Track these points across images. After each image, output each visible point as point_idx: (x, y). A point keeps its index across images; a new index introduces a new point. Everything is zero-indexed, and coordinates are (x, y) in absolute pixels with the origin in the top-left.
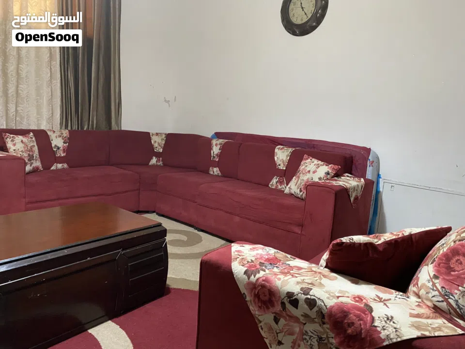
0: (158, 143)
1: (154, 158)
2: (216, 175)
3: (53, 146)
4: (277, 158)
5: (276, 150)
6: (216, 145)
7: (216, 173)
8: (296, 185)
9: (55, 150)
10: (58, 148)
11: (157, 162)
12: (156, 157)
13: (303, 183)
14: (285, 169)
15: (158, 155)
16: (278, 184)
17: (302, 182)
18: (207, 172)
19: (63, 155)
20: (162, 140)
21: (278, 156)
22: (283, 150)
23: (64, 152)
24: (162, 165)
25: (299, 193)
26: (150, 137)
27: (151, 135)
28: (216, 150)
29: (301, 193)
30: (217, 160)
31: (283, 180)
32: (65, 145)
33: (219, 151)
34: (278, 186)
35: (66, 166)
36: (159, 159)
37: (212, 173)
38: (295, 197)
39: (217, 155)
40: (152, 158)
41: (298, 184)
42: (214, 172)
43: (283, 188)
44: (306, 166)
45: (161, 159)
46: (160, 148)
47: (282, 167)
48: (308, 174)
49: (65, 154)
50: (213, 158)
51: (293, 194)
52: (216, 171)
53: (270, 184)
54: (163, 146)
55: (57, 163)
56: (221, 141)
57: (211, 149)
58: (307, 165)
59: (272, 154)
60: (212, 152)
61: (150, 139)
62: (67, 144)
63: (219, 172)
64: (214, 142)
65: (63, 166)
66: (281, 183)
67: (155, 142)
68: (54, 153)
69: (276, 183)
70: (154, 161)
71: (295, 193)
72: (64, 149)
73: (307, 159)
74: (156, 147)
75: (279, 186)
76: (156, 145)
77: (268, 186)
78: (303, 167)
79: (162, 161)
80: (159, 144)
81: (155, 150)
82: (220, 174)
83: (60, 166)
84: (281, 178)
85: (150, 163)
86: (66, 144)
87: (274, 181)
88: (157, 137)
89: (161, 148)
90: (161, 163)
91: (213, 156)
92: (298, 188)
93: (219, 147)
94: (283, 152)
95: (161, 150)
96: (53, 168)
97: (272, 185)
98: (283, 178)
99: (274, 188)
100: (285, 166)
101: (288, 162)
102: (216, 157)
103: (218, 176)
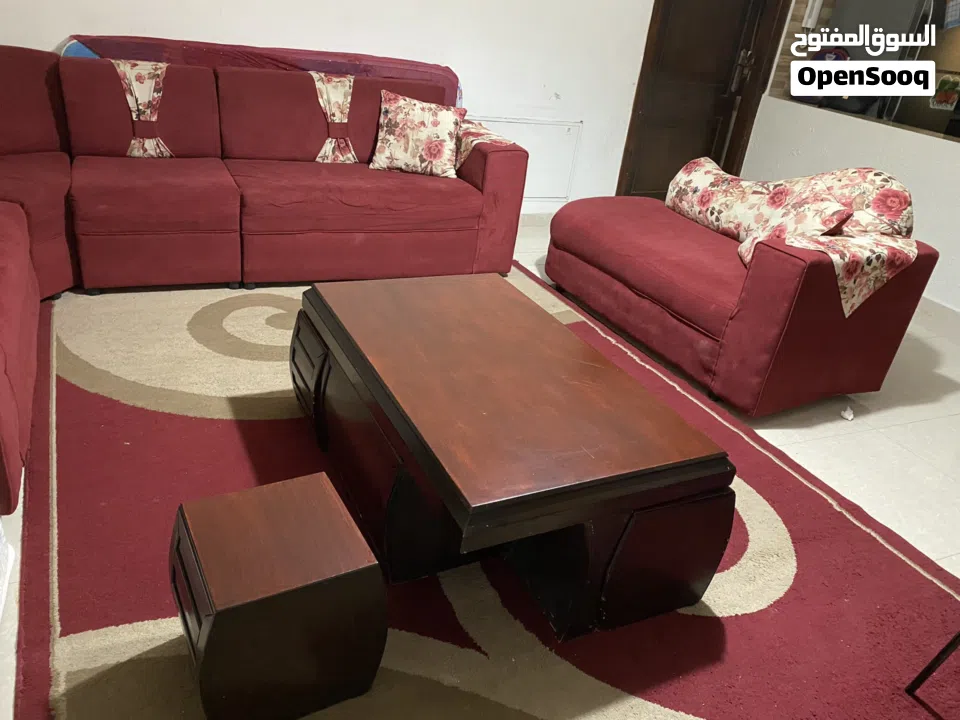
2: (155, 158)
5: (318, 84)
6: (139, 79)
7: (152, 153)
14: (346, 121)
16: (337, 153)
21: (325, 97)
22: (332, 84)
25: (418, 163)
28: (142, 93)
29: (424, 164)
30: (154, 119)
31: (347, 145)
33: (155, 95)
34: (337, 157)
37: (139, 153)
39: (149, 105)
42: (145, 151)
43: (349, 159)
47: (340, 118)
50: (138, 116)
52: (151, 146)
53: (319, 155)
56: (150, 67)
57: (123, 90)
60: (130, 100)
63: (164, 148)
66: (344, 150)
69: (333, 152)
75: (341, 156)
77: (313, 160)
82: (167, 152)
84: (341, 140)
87: (328, 147)
91: (138, 110)
93: (150, 84)
94: (335, 88)
97: (323, 158)
98: (345, 141)
99: (329, 161)
100: (346, 115)
101: (350, 108)
102: (148, 111)
103: (161, 157)
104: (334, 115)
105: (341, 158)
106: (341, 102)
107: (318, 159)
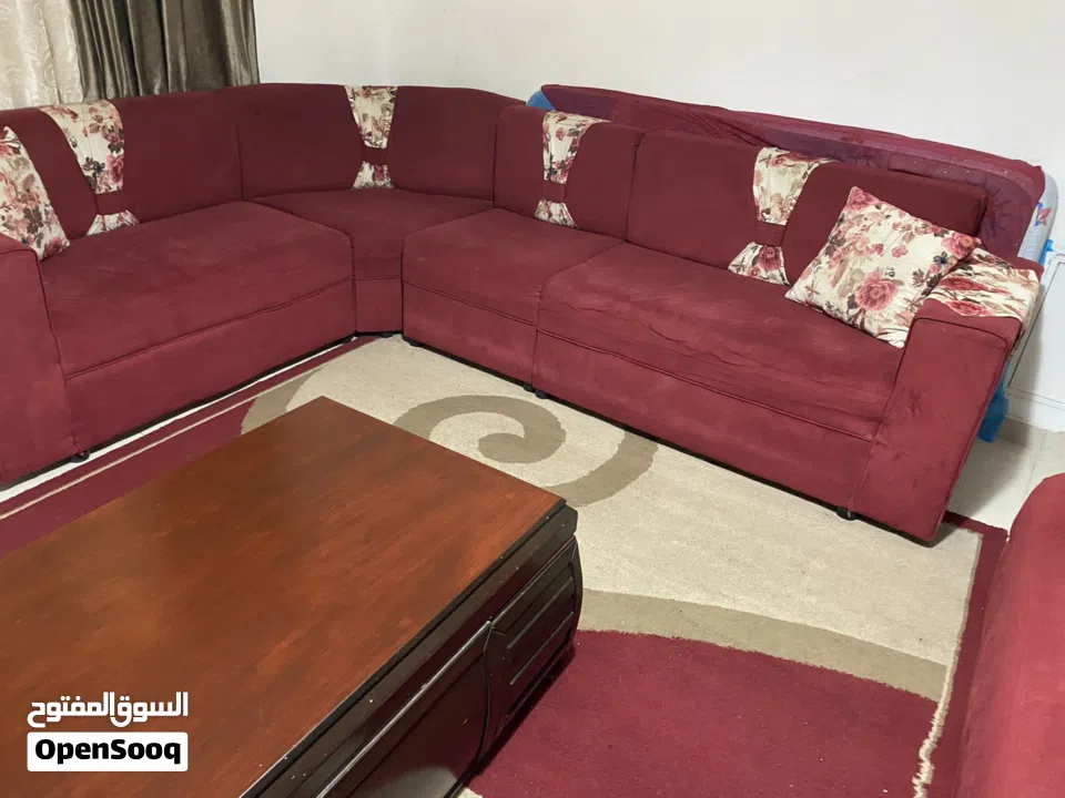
0: (372, 118)
1: (366, 166)
2: (557, 224)
3: (82, 162)
4: (762, 189)
5: (759, 166)
6: (560, 135)
7: (556, 218)
8: (835, 283)
9: (89, 174)
10: (99, 168)
11: (374, 177)
12: (371, 164)
13: (863, 284)
14: (784, 223)
15: (375, 157)
16: (758, 265)
17: (856, 277)
18: (530, 213)
19: (114, 188)
20: (384, 109)
21: (763, 184)
22: (781, 167)
23: (116, 178)
24: (389, 186)
25: (844, 307)
26: (349, 103)
27: (349, 94)
28: (558, 150)
29: (853, 312)
30: (563, 181)
31: (777, 257)
32: (115, 154)
33: (569, 154)
34: (758, 270)
35: (128, 218)
36: (379, 169)
37: (543, 216)
38: (830, 316)
39: (562, 165)
40: (360, 168)
41: (841, 282)
42: (550, 215)
43: (775, 278)
44: (866, 229)
45: (386, 168)
46: (379, 134)
47: (776, 217)
48: (875, 255)
49: (120, 184)
50: (549, 175)
51: (821, 308)
52: (556, 212)
53: (734, 263)
54: (387, 129)
55: (103, 215)
56: (574, 121)
57: (540, 144)
58: (868, 223)
59: (746, 177)
60: (546, 156)
61: (349, 110)
62: (122, 151)
63: (567, 216)
64: (552, 123)
65: (120, 218)
66: (770, 263)
67: (365, 116)
68: (89, 184)
69: (754, 263)
70: (366, 175)
71: (830, 307)
72: (115, 169)
73: (864, 204)
74: (370, 134)
75: (762, 270)
76: (367, 127)
77: (726, 268)
78: (855, 229)
79: (390, 173)
80: (375, 123)
81: (367, 143)
82: (570, 222)
83: (112, 221)
84: (770, 249)
85: (357, 184)
86: (118, 151)
87: (748, 255)
88: (369, 99)
89: (384, 134)
90: (385, 182)
91: (551, 169)
92: (842, 295)
93: (568, 141)
94: (783, 173)
95: (384, 143)
96: (95, 229)
97: (739, 267)
98: (776, 251)
99: (745, 274)
100: (786, 215)
101: (795, 206)
102: (559, 172)
103: (564, 226)
104: (768, 211)
105: (763, 274)
106: (784, 196)
107: (730, 267)
